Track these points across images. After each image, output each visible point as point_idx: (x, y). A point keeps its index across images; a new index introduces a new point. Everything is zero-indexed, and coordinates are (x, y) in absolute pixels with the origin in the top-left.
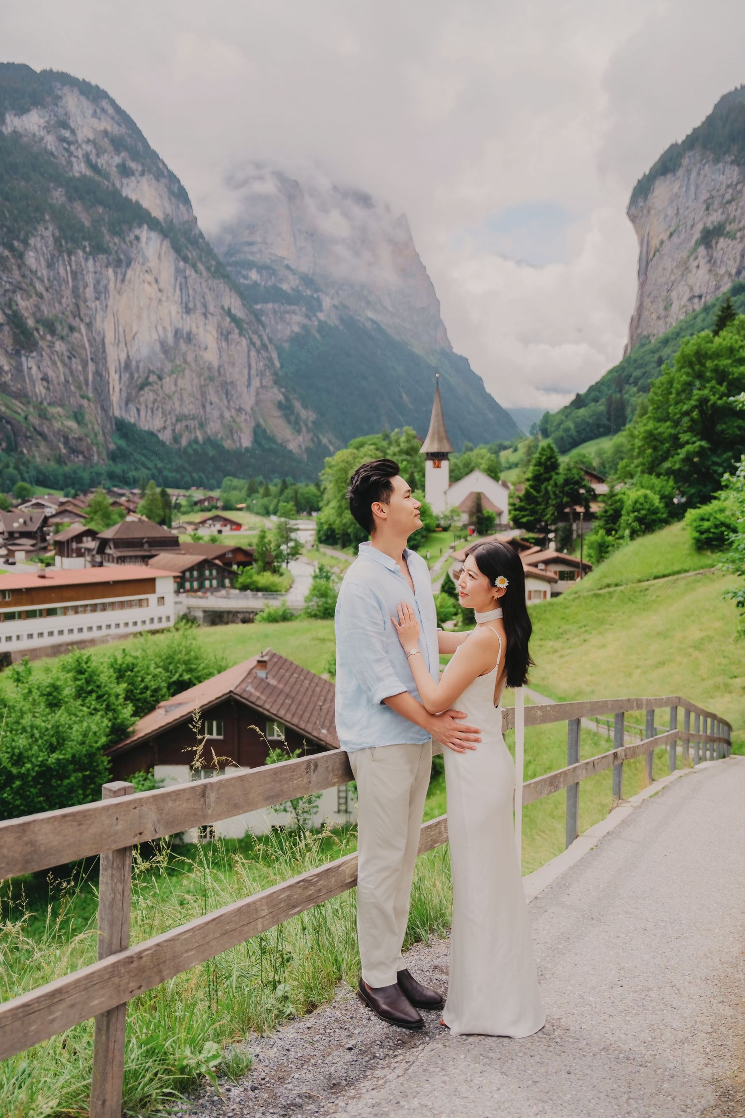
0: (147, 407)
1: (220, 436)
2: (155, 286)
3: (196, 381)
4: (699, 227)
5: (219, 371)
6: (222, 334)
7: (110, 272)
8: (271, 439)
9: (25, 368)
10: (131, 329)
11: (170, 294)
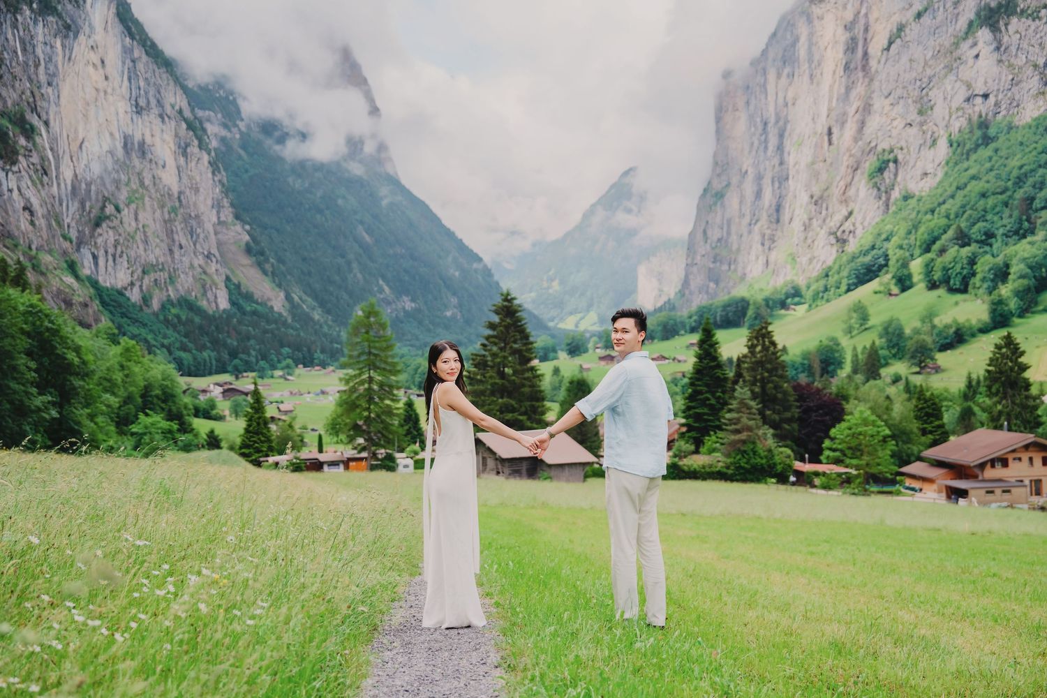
0: (106, 252)
1: (193, 294)
2: (101, 71)
3: (158, 212)
5: (179, 198)
6: (179, 148)
7: (59, 41)
8: (249, 297)
9: (5, 188)
10: (76, 131)
11: (116, 85)
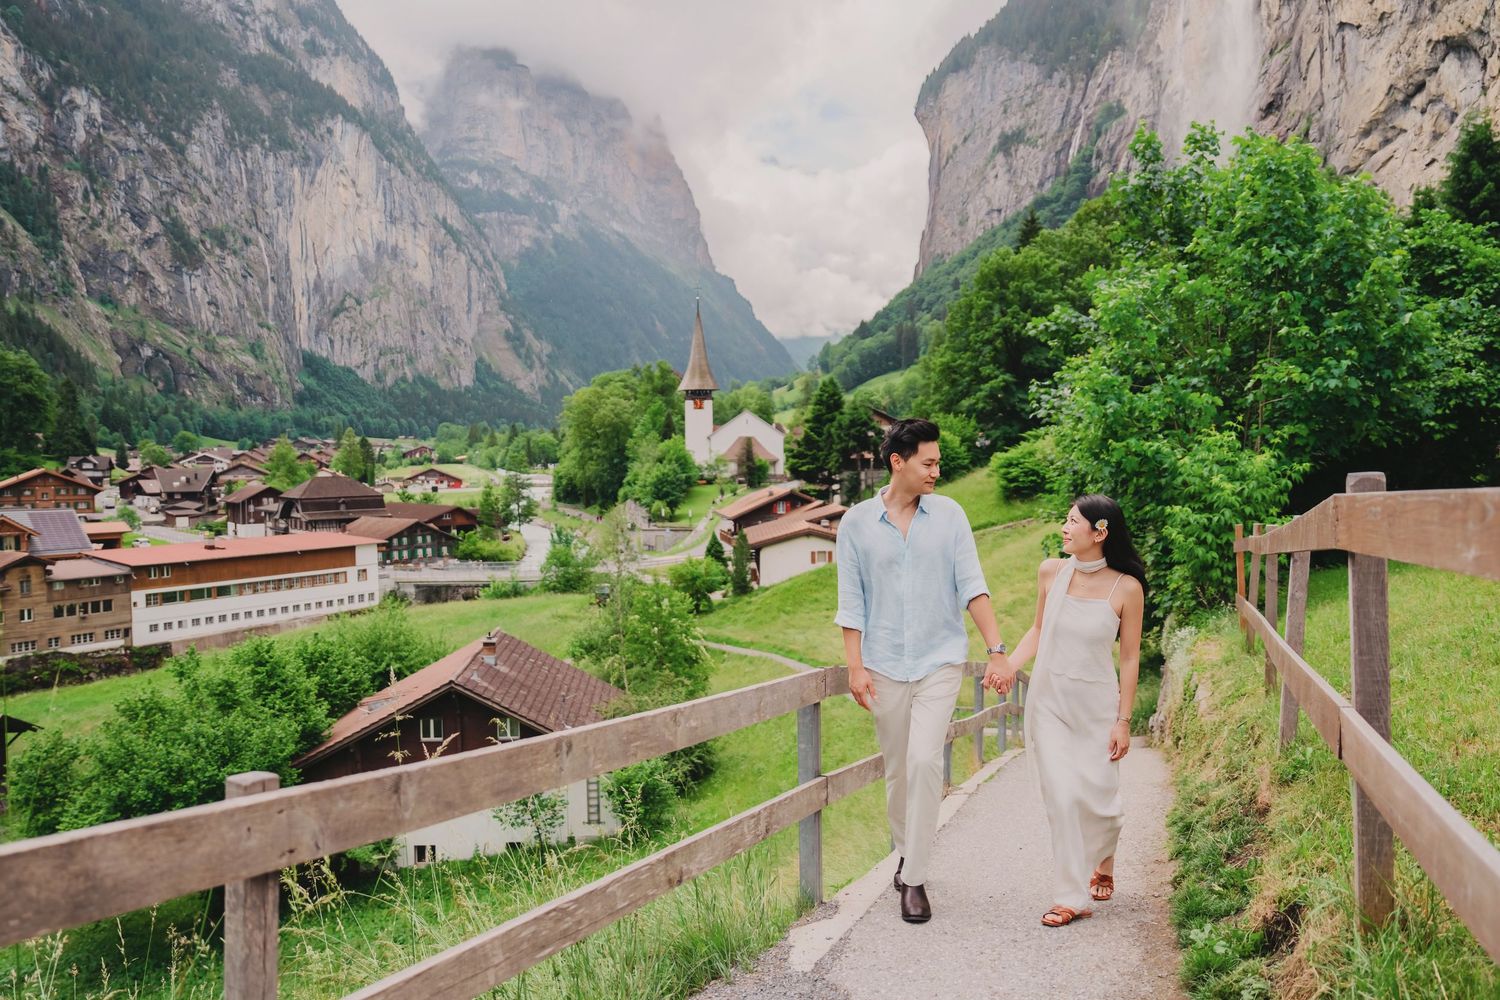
0: (342, 337)
1: (433, 373)
2: (352, 190)
3: (403, 305)
4: (997, 131)
5: (432, 293)
6: (435, 249)
7: (296, 170)
8: (497, 377)
9: (188, 289)
10: (322, 241)
11: (370, 200)
